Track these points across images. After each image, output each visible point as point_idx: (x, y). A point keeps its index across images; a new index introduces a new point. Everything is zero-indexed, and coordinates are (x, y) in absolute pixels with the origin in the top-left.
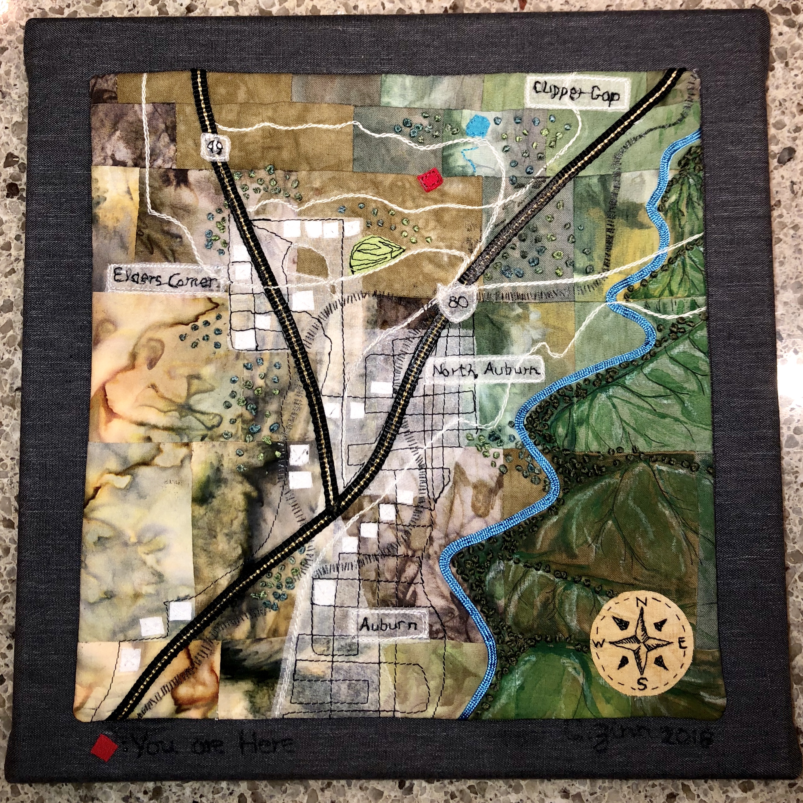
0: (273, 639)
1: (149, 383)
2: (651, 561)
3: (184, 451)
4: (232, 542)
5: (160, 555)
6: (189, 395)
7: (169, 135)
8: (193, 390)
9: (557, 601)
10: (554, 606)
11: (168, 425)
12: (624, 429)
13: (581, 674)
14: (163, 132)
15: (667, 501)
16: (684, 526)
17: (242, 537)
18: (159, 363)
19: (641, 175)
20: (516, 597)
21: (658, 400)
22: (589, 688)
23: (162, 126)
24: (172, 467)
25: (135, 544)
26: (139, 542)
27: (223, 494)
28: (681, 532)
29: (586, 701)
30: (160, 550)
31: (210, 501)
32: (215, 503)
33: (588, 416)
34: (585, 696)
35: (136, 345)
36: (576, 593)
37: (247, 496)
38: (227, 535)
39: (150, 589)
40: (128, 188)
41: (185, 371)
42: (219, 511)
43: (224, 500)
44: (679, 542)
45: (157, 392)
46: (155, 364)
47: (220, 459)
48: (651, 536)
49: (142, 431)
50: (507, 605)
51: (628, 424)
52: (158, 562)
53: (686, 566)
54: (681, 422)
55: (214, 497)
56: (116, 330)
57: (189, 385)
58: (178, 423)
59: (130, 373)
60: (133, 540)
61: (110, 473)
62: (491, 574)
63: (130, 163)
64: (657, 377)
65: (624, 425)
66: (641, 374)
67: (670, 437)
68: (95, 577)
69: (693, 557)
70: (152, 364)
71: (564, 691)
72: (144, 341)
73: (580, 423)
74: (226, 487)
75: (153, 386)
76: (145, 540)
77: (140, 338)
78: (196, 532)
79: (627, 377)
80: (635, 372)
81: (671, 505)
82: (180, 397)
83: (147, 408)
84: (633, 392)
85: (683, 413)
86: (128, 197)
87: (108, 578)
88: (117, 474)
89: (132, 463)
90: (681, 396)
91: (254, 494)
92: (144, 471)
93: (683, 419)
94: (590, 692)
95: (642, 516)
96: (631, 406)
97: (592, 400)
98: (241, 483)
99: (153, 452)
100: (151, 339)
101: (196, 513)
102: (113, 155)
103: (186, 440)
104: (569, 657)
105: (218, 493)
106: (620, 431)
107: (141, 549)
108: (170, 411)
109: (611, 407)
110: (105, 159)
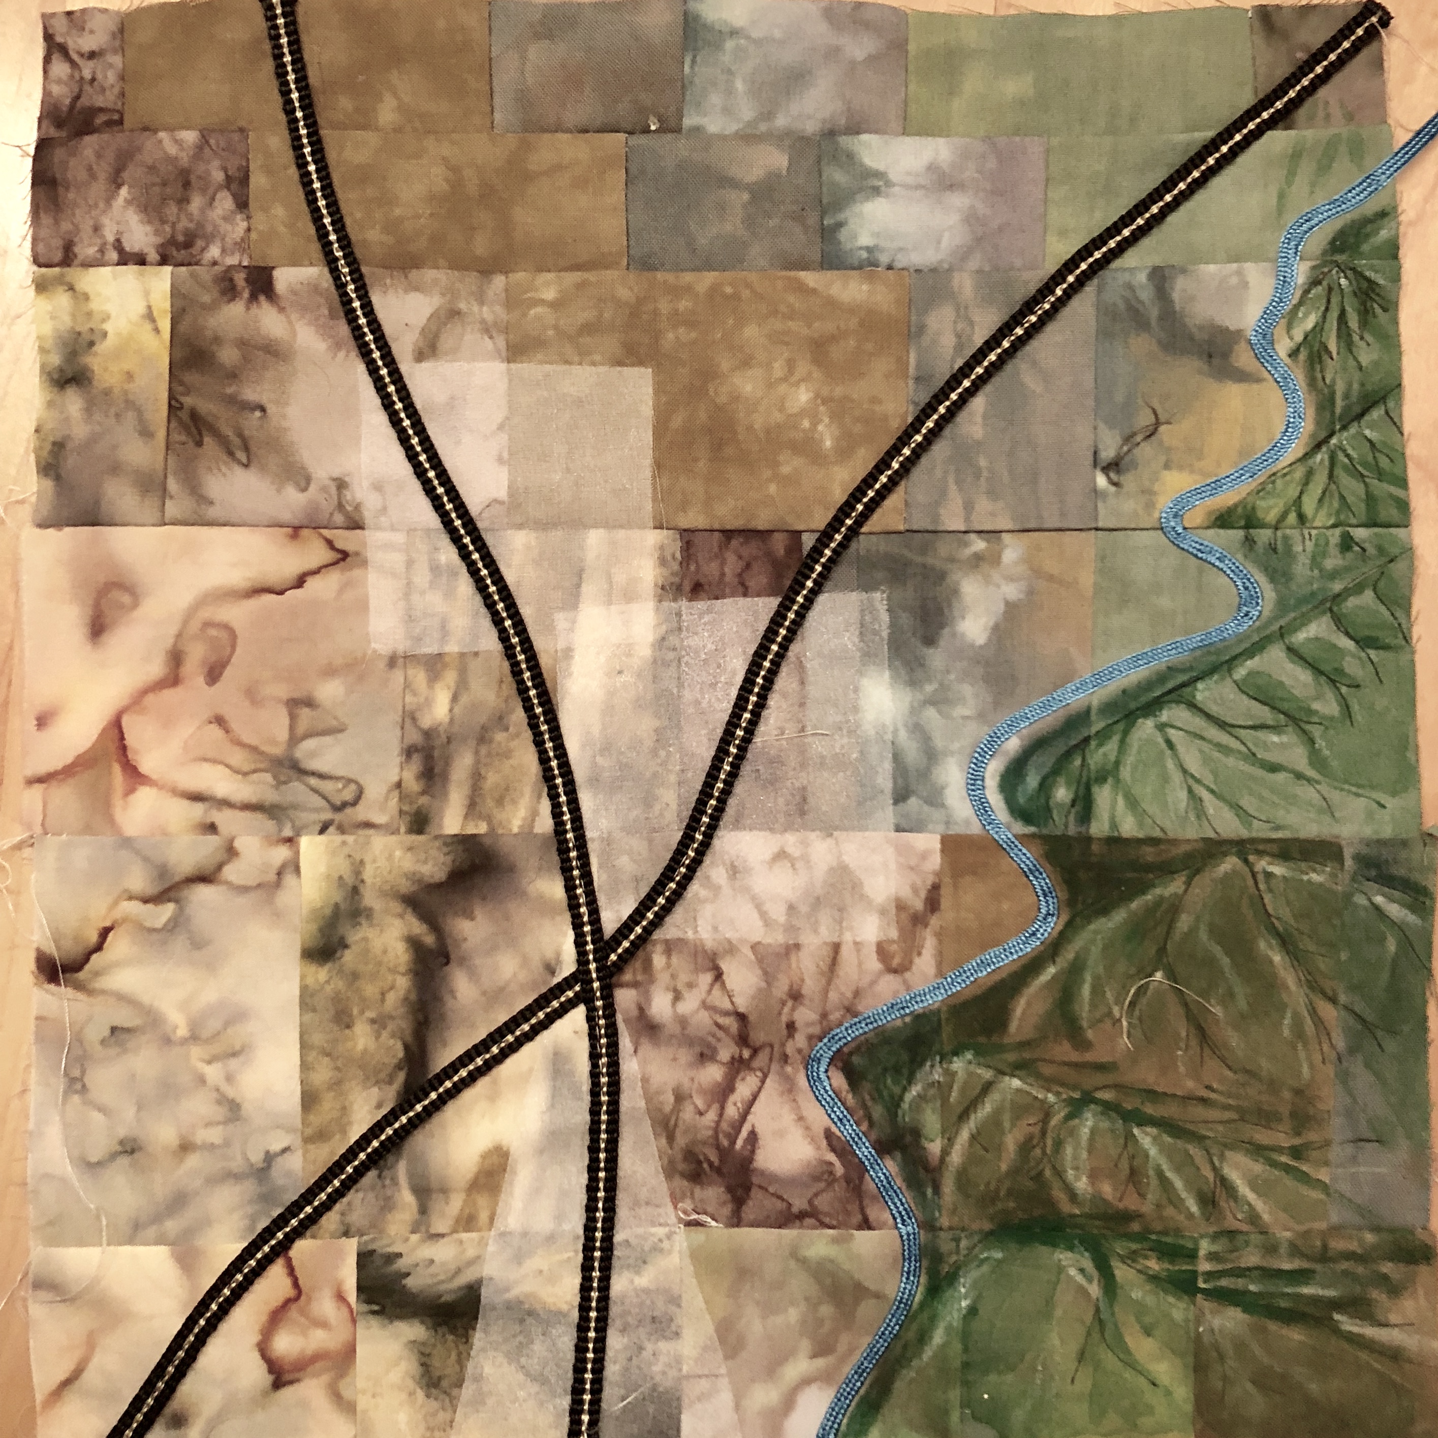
0: (464, 1236)
1: (207, 714)
2: (1240, 1054)
3: (282, 853)
4: (385, 1034)
5: (233, 1063)
6: (294, 740)
7: (234, 196)
8: (301, 729)
9: (1049, 1142)
10: (1044, 1153)
11: (254, 800)
12: (1190, 791)
13: (1096, 1282)
14: (220, 188)
15: (1278, 935)
16: (1311, 988)
17: (404, 1024)
18: (228, 672)
19: (1239, 273)
20: (964, 1135)
21: (1261, 735)
22: (1111, 1306)
23: (218, 176)
24: (259, 886)
25: (184, 1041)
26: (194, 1037)
27: (365, 939)
28: (1302, 1000)
29: (1102, 1333)
30: (234, 1054)
31: (338, 955)
32: (348, 957)
33: (1117, 763)
34: (1101, 1321)
35: (179, 636)
36: (1089, 1123)
37: (414, 944)
38: (373, 1021)
39: (214, 1135)
40: (149, 307)
41: (283, 691)
42: (355, 976)
43: (366, 951)
44: (1297, 1017)
45: (227, 732)
46: (221, 674)
47: (358, 867)
48: (1242, 1004)
49: (198, 811)
50: (945, 1152)
51: (1198, 781)
52: (229, 1078)
53: (1312, 1066)
54: (1309, 780)
55: (346, 946)
56: (135, 605)
57: (293, 717)
58: (271, 796)
59: (169, 695)
60: (182, 1031)
61: (130, 898)
62: (915, 1090)
63: (153, 256)
64: (1259, 688)
65: (1191, 781)
66: (1229, 680)
67: (1288, 812)
68: (101, 1109)
69: (1326, 1047)
70: (214, 674)
71: (1058, 1312)
72: (195, 626)
73: (1101, 779)
74: (371, 925)
75: (219, 721)
76: (205, 1033)
77: (186, 622)
78: (308, 1017)
79: (1200, 685)
80: (1216, 677)
81: (1285, 942)
82: (273, 742)
83: (206, 766)
84: (1208, 716)
85: (1311, 764)
86: (148, 327)
87: (130, 1113)
88: (146, 901)
89: (177, 879)
90: (1308, 727)
91: (429, 940)
92: (203, 893)
93: (1311, 773)
94: (1113, 1314)
95: (1225, 961)
96: (1206, 747)
97: (1126, 733)
98: (401, 916)
99: (221, 856)
100: (207, 624)
101: (310, 981)
102: (118, 241)
103: (288, 832)
104: (1071, 1248)
105: (354, 936)
106: (1183, 795)
107: (196, 1052)
108: (255, 771)
109: (1164, 745)
110: (102, 251)
